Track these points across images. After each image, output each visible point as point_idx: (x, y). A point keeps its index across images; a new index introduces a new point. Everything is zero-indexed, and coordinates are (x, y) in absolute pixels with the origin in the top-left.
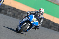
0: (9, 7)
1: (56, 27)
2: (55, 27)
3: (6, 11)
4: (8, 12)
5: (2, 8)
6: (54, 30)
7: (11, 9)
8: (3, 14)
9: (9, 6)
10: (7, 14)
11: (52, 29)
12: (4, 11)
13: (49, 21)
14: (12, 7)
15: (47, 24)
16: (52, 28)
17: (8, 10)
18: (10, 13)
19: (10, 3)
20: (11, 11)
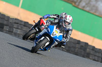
0: (17, 21)
1: (97, 54)
2: (95, 56)
3: (11, 27)
4: (14, 29)
5: (5, 23)
6: (94, 60)
7: (20, 24)
8: (6, 33)
9: (16, 19)
10: (13, 33)
11: (91, 59)
12: (8, 27)
13: (86, 44)
14: (21, 21)
15: (82, 50)
16: (91, 57)
17: (15, 26)
18: (19, 31)
19: (19, 14)
20: (19, 28)
